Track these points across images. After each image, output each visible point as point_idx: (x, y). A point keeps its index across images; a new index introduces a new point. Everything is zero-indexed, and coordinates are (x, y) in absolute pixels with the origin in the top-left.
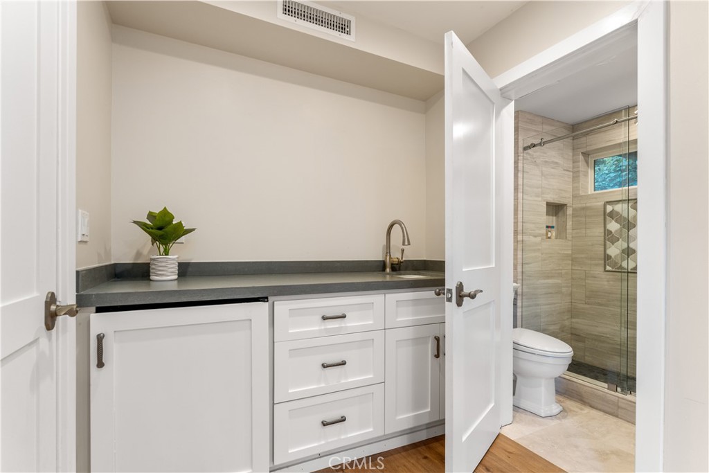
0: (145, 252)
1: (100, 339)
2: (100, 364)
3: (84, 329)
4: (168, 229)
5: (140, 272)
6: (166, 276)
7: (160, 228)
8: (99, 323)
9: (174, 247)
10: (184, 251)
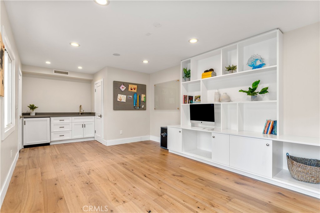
0: (29, 111)
1: (25, 121)
2: (25, 124)
3: (23, 120)
4: (33, 107)
5: (29, 114)
6: (33, 114)
7: (32, 107)
8: (25, 119)
9: (34, 110)
10: (36, 111)
